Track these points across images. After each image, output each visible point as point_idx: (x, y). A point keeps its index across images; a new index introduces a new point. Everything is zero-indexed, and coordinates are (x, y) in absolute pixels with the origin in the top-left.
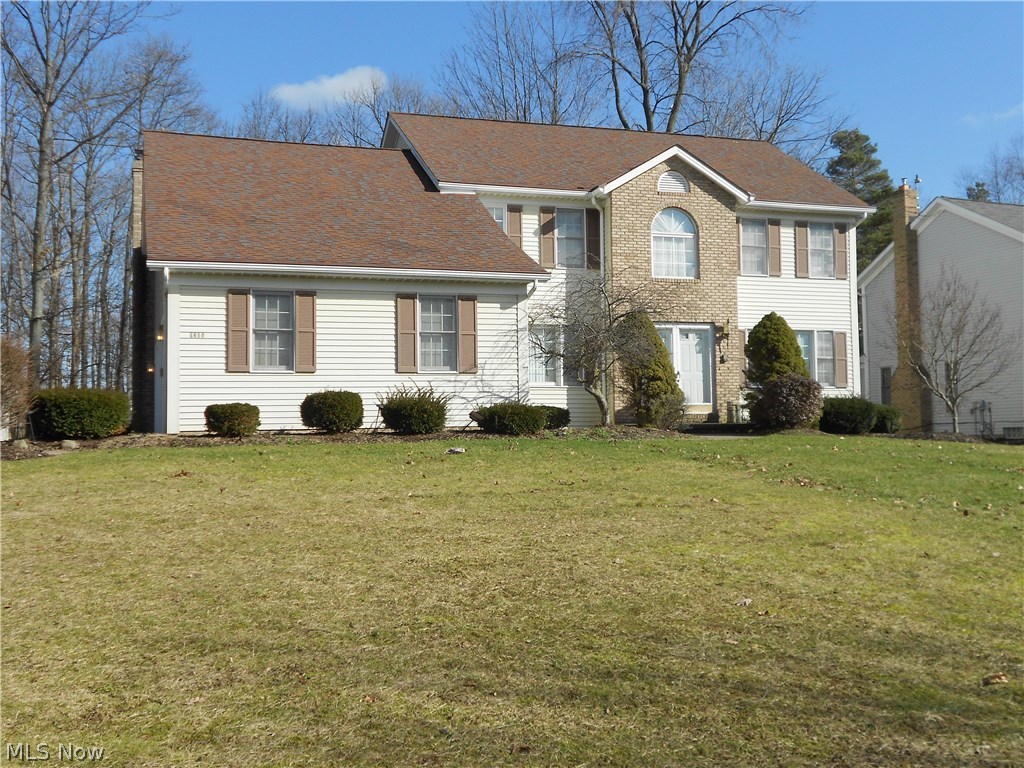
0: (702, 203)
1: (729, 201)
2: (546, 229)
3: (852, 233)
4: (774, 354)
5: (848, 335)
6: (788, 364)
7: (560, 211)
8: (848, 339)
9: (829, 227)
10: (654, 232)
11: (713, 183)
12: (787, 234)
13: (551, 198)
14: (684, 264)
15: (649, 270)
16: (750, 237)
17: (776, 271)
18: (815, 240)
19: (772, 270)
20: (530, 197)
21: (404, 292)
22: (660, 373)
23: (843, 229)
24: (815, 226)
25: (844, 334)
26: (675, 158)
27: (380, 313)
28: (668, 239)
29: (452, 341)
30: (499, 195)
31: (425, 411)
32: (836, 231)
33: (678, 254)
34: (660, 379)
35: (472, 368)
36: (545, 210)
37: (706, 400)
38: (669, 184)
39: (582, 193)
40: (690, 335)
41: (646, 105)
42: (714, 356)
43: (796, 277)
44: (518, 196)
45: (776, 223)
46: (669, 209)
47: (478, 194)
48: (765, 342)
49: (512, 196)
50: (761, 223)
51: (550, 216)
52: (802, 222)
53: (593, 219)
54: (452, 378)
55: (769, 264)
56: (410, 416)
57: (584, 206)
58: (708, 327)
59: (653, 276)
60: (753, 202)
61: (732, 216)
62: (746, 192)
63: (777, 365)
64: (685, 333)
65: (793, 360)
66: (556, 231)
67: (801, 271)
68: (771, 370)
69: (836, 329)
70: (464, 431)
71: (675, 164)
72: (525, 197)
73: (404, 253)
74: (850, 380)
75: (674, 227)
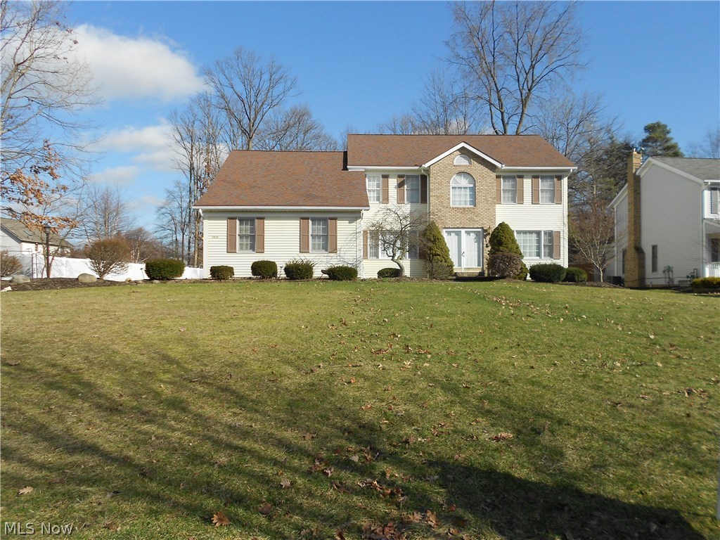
0: (477, 168)
1: (492, 168)
2: (400, 185)
3: (565, 181)
4: (500, 243)
5: (562, 232)
6: (507, 247)
7: (408, 177)
8: (561, 235)
9: (552, 177)
10: (452, 185)
11: (483, 159)
12: (527, 182)
13: (402, 170)
14: (468, 199)
15: (449, 203)
16: (504, 185)
17: (521, 201)
18: (543, 185)
19: (518, 200)
20: (392, 171)
21: (304, 217)
22: (439, 252)
23: (560, 178)
24: (543, 178)
25: (559, 232)
26: (463, 148)
27: (293, 226)
28: (461, 188)
29: (326, 238)
30: (377, 170)
31: (299, 269)
32: (555, 179)
33: (466, 195)
34: (438, 255)
35: (334, 250)
36: (400, 176)
37: (479, 265)
38: (461, 161)
39: (417, 168)
40: (471, 234)
41: (503, 120)
42: (483, 244)
43: (532, 203)
44: (386, 171)
45: (521, 177)
46: (460, 173)
47: (366, 170)
48: (497, 236)
49: (383, 170)
50: (513, 178)
51: (402, 179)
52: (535, 176)
53: (424, 179)
54: (326, 255)
55: (517, 197)
56: (292, 271)
57: (419, 174)
58: (480, 230)
59: (451, 206)
60: (504, 167)
61: (494, 175)
62: (500, 163)
63: (501, 248)
64: (468, 233)
65: (510, 246)
66: (405, 186)
67: (535, 200)
68: (498, 250)
69: (554, 229)
70: (320, 279)
71: (463, 151)
72: (389, 171)
73: (309, 198)
74: (562, 255)
75: (464, 182)
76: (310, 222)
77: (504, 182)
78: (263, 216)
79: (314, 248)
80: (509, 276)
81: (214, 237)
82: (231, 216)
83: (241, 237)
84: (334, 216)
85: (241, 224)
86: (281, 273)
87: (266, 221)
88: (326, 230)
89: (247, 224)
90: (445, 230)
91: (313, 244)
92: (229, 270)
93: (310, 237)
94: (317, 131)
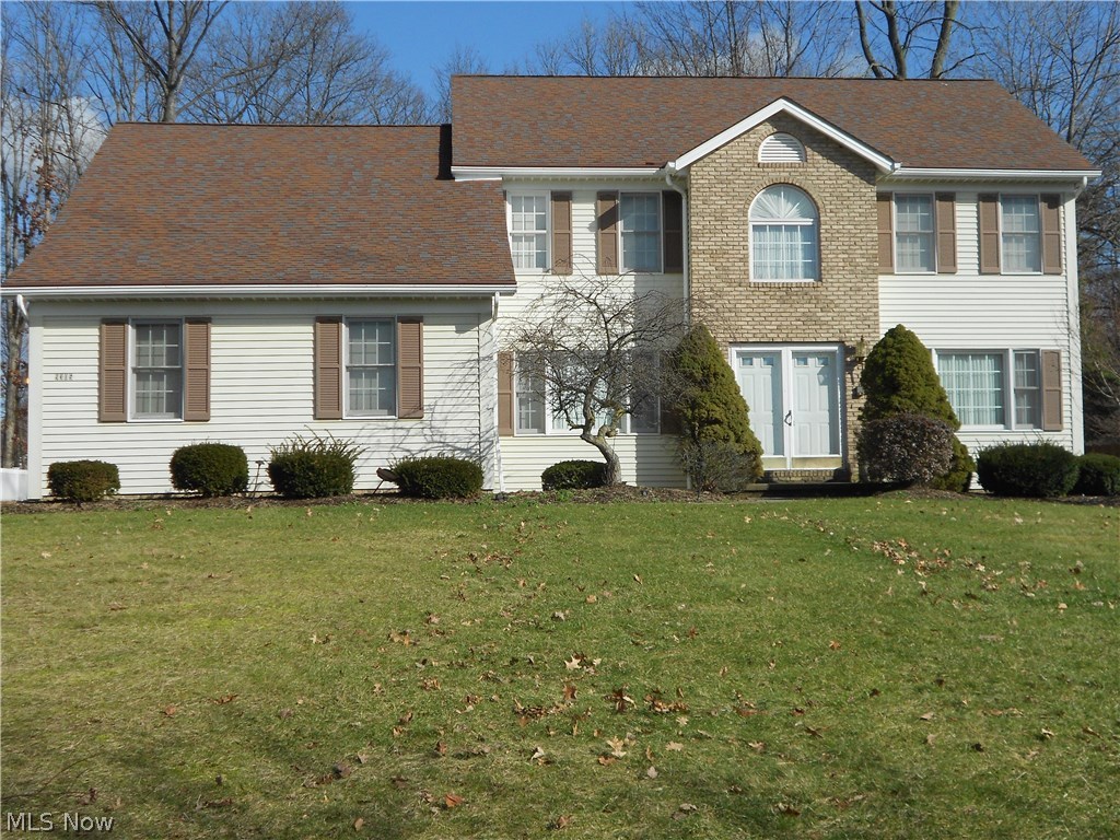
0: (824, 175)
1: (867, 171)
2: (605, 222)
3: (1069, 209)
4: (893, 386)
5: (1063, 354)
6: (912, 398)
7: (627, 197)
8: (1063, 360)
9: (1031, 200)
10: (753, 219)
11: (841, 146)
12: (966, 215)
13: (610, 179)
14: (800, 260)
15: (746, 272)
16: (902, 219)
17: (949, 266)
18: (1008, 220)
19: (942, 264)
20: (582, 180)
21: (324, 314)
22: (718, 413)
23: (1054, 202)
24: (1008, 200)
25: (1057, 354)
26: (783, 114)
28: (777, 228)
29: (389, 375)
30: (537, 179)
31: (312, 469)
32: (1043, 206)
33: (792, 248)
34: (717, 421)
35: (416, 410)
36: (603, 196)
37: (834, 450)
38: (776, 152)
39: (652, 171)
40: (810, 360)
41: (892, 36)
42: (844, 389)
43: (981, 273)
44: (564, 179)
45: (949, 198)
46: (775, 187)
47: (507, 180)
48: (882, 367)
49: (555, 179)
50: (925, 199)
51: (610, 204)
52: (987, 195)
53: (673, 203)
54: (391, 424)
55: (937, 254)
56: (293, 475)
57: (658, 188)
58: (836, 348)
59: (752, 279)
60: (899, 170)
61: (870, 192)
62: (888, 158)
63: (895, 400)
64: (801, 358)
65: (920, 393)
66: (620, 224)
67: (988, 263)
68: (888, 407)
69: (1044, 344)
70: (372, 495)
71: (782, 123)
72: (573, 180)
73: (340, 261)
74: (1065, 420)
75: (786, 211)
76: (344, 329)
77: (899, 211)
78: (205, 313)
79: (355, 406)
80: (919, 480)
81: (60, 377)
82: (110, 316)
83: (141, 374)
84: (416, 313)
85: (140, 337)
86: (260, 480)
87: (214, 330)
88: (389, 352)
89: (157, 337)
90: (733, 350)
91: (354, 395)
92: (105, 474)
93: (345, 375)
94: (365, 67)
